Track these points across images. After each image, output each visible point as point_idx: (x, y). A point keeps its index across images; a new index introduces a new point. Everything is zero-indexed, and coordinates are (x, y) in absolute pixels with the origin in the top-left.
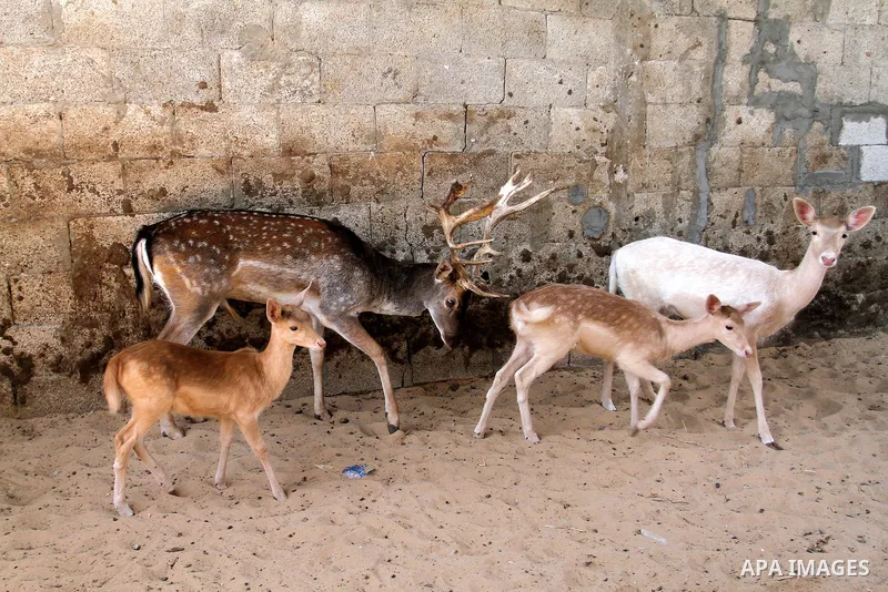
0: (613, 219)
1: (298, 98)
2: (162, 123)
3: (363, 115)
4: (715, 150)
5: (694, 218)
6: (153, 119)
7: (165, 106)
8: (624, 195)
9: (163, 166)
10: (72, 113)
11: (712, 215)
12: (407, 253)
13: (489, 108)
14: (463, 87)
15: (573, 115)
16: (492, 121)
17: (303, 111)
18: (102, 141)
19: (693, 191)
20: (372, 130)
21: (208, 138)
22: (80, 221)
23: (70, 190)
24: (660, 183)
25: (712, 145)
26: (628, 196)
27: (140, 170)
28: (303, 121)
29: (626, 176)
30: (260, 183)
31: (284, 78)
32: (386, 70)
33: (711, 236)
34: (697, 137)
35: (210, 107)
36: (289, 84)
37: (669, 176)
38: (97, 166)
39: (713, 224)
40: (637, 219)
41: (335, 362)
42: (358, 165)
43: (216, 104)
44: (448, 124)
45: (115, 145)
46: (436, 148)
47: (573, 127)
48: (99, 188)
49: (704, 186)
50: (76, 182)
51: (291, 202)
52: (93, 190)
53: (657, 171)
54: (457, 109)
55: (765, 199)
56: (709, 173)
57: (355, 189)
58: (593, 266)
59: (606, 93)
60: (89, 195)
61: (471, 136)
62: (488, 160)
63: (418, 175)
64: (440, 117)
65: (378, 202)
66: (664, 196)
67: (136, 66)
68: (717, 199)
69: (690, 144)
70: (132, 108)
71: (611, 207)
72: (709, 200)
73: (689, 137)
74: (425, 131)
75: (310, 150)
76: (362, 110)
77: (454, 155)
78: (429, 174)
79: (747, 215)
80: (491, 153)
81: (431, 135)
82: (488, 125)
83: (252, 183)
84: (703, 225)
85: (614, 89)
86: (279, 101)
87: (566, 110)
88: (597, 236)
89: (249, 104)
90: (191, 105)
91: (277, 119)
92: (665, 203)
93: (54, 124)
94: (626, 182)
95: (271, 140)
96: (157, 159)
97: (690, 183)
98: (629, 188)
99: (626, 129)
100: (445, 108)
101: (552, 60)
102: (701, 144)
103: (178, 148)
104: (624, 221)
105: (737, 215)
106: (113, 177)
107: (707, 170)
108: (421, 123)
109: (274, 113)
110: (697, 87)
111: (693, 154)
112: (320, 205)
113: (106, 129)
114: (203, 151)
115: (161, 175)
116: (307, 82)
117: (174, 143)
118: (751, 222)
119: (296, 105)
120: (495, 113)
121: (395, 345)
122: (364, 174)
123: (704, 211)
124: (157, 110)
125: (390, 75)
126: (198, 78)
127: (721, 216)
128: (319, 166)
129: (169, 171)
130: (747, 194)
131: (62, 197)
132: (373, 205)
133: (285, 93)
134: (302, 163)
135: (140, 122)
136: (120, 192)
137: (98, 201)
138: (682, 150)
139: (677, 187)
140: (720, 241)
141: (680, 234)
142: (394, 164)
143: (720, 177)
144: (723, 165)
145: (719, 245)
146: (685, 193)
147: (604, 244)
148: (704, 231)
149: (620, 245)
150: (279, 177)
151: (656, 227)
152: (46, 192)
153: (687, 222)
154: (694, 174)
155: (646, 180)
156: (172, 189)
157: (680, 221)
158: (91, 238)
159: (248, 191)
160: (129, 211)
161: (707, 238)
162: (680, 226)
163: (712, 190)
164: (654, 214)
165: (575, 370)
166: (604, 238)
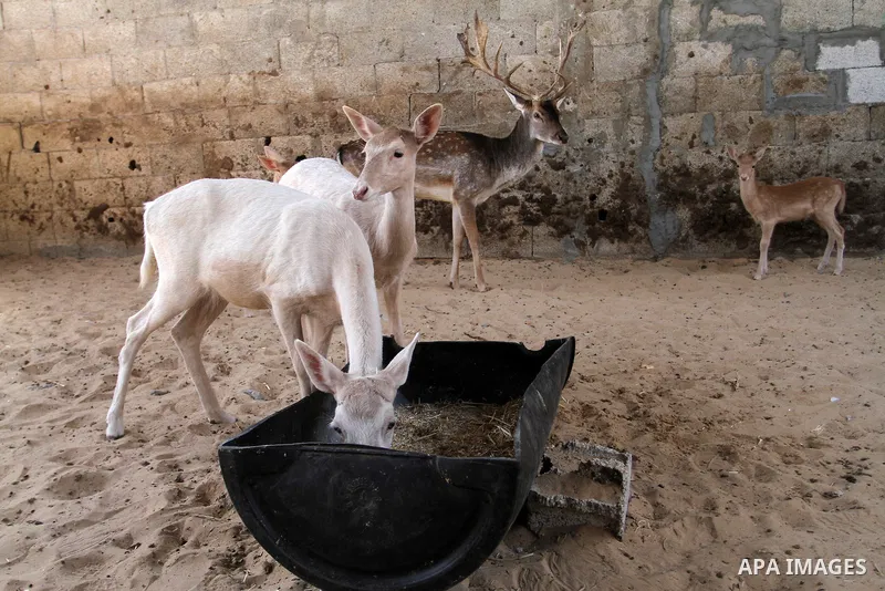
1: (325, 64)
2: (248, 85)
3: (367, 72)
4: (666, 81)
5: (646, 140)
6: (244, 82)
7: (250, 74)
8: (575, 121)
9: (249, 109)
10: (203, 82)
11: (667, 137)
13: (456, 60)
14: (437, 47)
16: (460, 69)
17: (329, 72)
18: (218, 96)
19: (644, 116)
20: (373, 81)
21: (274, 92)
22: (208, 144)
23: (203, 126)
24: (610, 111)
25: (663, 76)
26: (579, 121)
27: (238, 113)
28: (329, 78)
29: (576, 106)
30: (304, 120)
31: (317, 51)
32: (380, 41)
33: (666, 154)
34: (646, 71)
35: (274, 73)
36: (320, 55)
37: (618, 105)
38: (216, 111)
39: (668, 145)
40: (590, 141)
42: (365, 105)
43: (278, 71)
44: (427, 74)
45: (225, 99)
46: (418, 91)
47: (526, 70)
48: (217, 124)
49: (656, 112)
50: (205, 121)
51: (323, 131)
52: (214, 126)
53: (607, 101)
54: (432, 62)
55: (726, 123)
56: (660, 101)
58: (550, 178)
59: (553, 41)
60: (213, 128)
61: (444, 81)
62: (456, 98)
63: (407, 111)
64: (421, 69)
66: (614, 121)
68: (670, 122)
69: (639, 77)
70: (233, 76)
72: (662, 123)
73: (637, 71)
74: (409, 80)
75: (334, 97)
76: (366, 68)
77: (431, 95)
78: (414, 109)
79: (705, 137)
80: (459, 92)
81: (414, 82)
82: (456, 73)
83: (299, 119)
84: (656, 145)
86: (313, 67)
87: (519, 57)
88: (552, 154)
89: (296, 69)
90: (264, 73)
91: (313, 78)
92: (615, 127)
93: (194, 88)
94: (575, 111)
95: (310, 92)
96: (246, 106)
97: (640, 110)
98: (579, 115)
99: (573, 69)
100: (423, 63)
101: (505, 21)
102: (651, 77)
103: (258, 99)
104: (577, 142)
105: (694, 137)
106: (224, 118)
107: (658, 100)
108: (407, 74)
109: (311, 74)
110: (642, 29)
111: (642, 85)
112: (341, 132)
113: (220, 90)
114: (272, 100)
115: (249, 116)
116: (331, 53)
117: (255, 96)
118: (711, 143)
119: (324, 68)
120: (462, 64)
122: (369, 111)
123: (656, 132)
124: (245, 77)
125: (384, 44)
126: (267, 56)
127: (676, 138)
128: (340, 107)
129: (253, 113)
130: (705, 118)
131: (199, 130)
133: (318, 61)
134: (330, 105)
135: (237, 84)
136: (228, 127)
137: (217, 132)
138: (632, 82)
139: (627, 113)
140: (677, 159)
141: (633, 153)
142: (389, 104)
143: (673, 104)
144: (676, 94)
145: (676, 163)
146: (635, 118)
147: (559, 160)
148: (658, 150)
149: (574, 161)
150: (315, 115)
151: (608, 147)
152: (191, 128)
153: (640, 143)
154: (644, 103)
155: (596, 108)
156: (255, 124)
157: (633, 142)
158: (213, 154)
159: (297, 123)
160: (232, 137)
161: (662, 158)
162: (632, 146)
163: (664, 115)
164: (605, 136)
165: (538, 260)
166: (559, 156)
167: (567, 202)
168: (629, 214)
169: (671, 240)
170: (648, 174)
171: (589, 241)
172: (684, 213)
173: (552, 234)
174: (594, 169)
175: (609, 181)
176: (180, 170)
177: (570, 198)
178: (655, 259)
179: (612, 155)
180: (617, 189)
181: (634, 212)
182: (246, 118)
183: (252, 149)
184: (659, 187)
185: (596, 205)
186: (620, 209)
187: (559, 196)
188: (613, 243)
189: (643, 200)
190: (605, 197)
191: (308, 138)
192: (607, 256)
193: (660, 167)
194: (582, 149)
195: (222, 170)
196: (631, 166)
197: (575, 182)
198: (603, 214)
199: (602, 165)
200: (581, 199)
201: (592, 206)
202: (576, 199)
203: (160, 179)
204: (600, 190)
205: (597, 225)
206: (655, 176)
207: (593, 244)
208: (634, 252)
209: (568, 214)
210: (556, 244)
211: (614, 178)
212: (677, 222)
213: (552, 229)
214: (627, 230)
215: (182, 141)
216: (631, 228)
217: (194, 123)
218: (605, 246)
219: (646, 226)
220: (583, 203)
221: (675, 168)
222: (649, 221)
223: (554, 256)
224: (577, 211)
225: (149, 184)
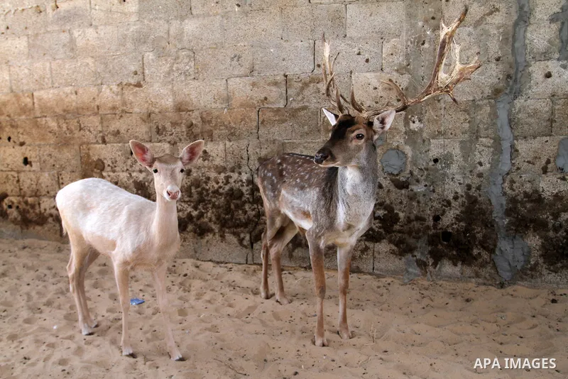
0: (410, 159)
1: (183, 78)
2: (117, 95)
3: (219, 86)
4: (519, 103)
5: (495, 163)
6: (113, 93)
7: (118, 85)
8: (419, 141)
9: (118, 117)
10: (80, 91)
11: (518, 161)
12: (248, 175)
13: (303, 76)
14: (284, 63)
15: (372, 78)
16: (306, 85)
17: (186, 85)
18: (93, 105)
19: (494, 139)
20: (225, 95)
21: (138, 101)
22: (84, 146)
23: (80, 130)
24: (458, 131)
25: (515, 97)
26: (424, 141)
27: (108, 120)
28: (186, 91)
29: (422, 125)
30: (164, 128)
31: (175, 65)
32: (232, 56)
33: (517, 179)
34: (497, 92)
35: (139, 85)
36: (178, 69)
37: (466, 126)
38: (91, 118)
39: (518, 169)
40: (436, 161)
41: (206, 240)
42: (217, 117)
43: (142, 83)
44: (274, 89)
45: (98, 107)
46: (266, 106)
47: (371, 87)
48: (92, 129)
49: (506, 133)
50: (82, 126)
51: (180, 140)
52: (89, 131)
53: (455, 121)
54: (280, 78)
56: (512, 122)
57: (216, 132)
58: (393, 196)
59: (399, 59)
60: (88, 133)
61: (291, 96)
62: (302, 113)
63: (255, 124)
64: (269, 85)
65: (230, 141)
66: (461, 142)
67: (106, 65)
68: (522, 146)
69: (489, 97)
70: (104, 87)
71: (408, 150)
72: (512, 146)
73: (488, 91)
74: (258, 95)
75: (190, 108)
76: (219, 82)
77: (279, 110)
78: (262, 123)
79: (561, 163)
80: (304, 108)
81: (262, 97)
82: (302, 89)
83: (160, 128)
84: (506, 168)
85: (407, 56)
86: (173, 80)
87: (365, 74)
88: (395, 172)
89: (158, 82)
90: (130, 84)
91: (172, 90)
92: (462, 148)
93: (74, 97)
94: (421, 130)
95: (169, 102)
96: (115, 114)
97: (490, 131)
98: (425, 135)
99: (419, 87)
100: (271, 79)
101: (351, 38)
102: (502, 97)
103: (125, 108)
104: (421, 161)
105: (548, 162)
106: (97, 124)
107: (510, 121)
108: (256, 89)
109: (170, 87)
110: (494, 48)
111: (492, 106)
113: (94, 99)
114: (137, 110)
115: (118, 123)
116: (188, 67)
117: (123, 106)
119: (182, 82)
120: (308, 79)
121: (242, 235)
122: (221, 123)
123: (506, 156)
124: (115, 88)
125: (235, 59)
126: (133, 68)
127: (529, 162)
128: (195, 118)
129: (121, 121)
130: (561, 143)
131: (77, 134)
132: (227, 142)
133: (176, 74)
134: (186, 116)
135: (108, 95)
136: (100, 132)
137: (92, 136)
138: (481, 103)
139: (476, 134)
140: (528, 185)
141: (480, 175)
142: (239, 117)
143: (526, 127)
144: (530, 116)
145: (528, 188)
146: (484, 140)
147: (402, 179)
148: (508, 174)
149: (418, 181)
150: (174, 124)
151: (454, 168)
152: (71, 132)
153: (488, 166)
154: (494, 124)
155: (442, 129)
156: (122, 131)
157: (481, 164)
158: (88, 156)
159: (158, 131)
160: (104, 142)
161: (512, 182)
162: (480, 169)
163: (516, 138)
164: (451, 156)
165: (379, 276)
166: (402, 174)
167: (409, 221)
168: (474, 237)
169: (519, 267)
170: (496, 198)
171: (431, 261)
172: (534, 241)
173: (393, 252)
174: (439, 190)
175: (454, 204)
176: (62, 167)
177: (412, 217)
178: (502, 286)
179: (458, 177)
180: (462, 212)
181: (479, 236)
182: (116, 125)
183: (120, 153)
184: (508, 213)
185: (440, 226)
186: (465, 233)
187: (401, 215)
188: (455, 265)
189: (489, 224)
190: (448, 218)
191: (167, 146)
192: (450, 278)
193: (509, 192)
194: (427, 169)
195: (95, 170)
196: (479, 188)
197: (419, 202)
198: (446, 235)
199: (447, 186)
200: (424, 220)
201: (435, 227)
202: (419, 219)
203: (46, 175)
204: (444, 212)
205: (440, 247)
206: (504, 201)
207: (435, 265)
208: (477, 275)
209: (410, 233)
210: (397, 260)
211: (460, 200)
212: (526, 250)
213: (394, 247)
214: (471, 255)
215: (64, 143)
216: (475, 252)
217: (73, 128)
218: (448, 268)
219: (492, 251)
220: (426, 224)
221: (525, 193)
222: (495, 246)
223: (394, 273)
224: (419, 230)
225: (38, 179)
